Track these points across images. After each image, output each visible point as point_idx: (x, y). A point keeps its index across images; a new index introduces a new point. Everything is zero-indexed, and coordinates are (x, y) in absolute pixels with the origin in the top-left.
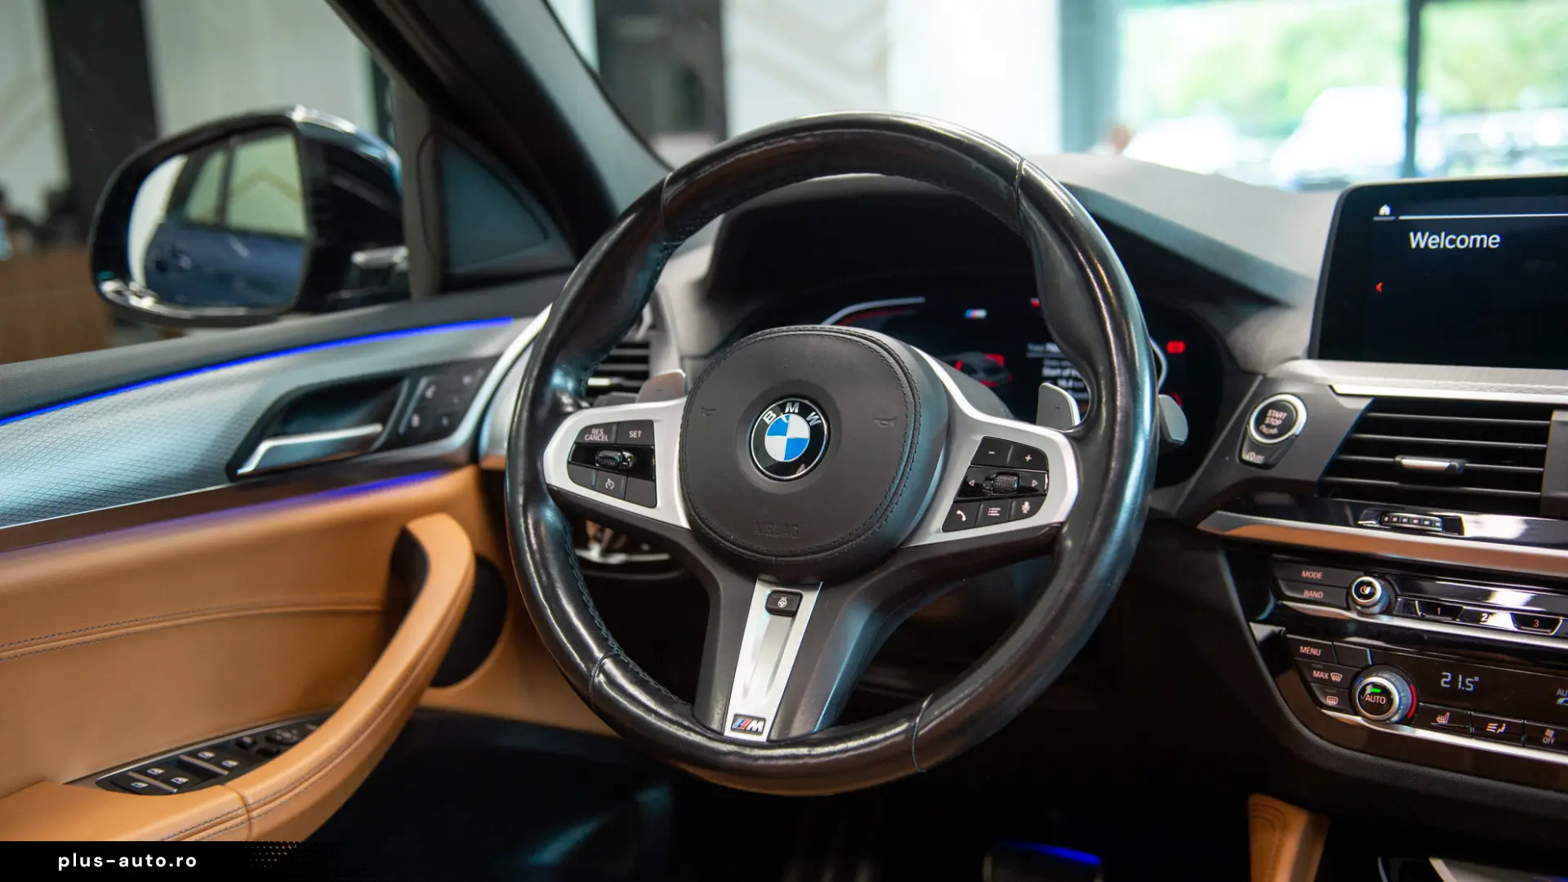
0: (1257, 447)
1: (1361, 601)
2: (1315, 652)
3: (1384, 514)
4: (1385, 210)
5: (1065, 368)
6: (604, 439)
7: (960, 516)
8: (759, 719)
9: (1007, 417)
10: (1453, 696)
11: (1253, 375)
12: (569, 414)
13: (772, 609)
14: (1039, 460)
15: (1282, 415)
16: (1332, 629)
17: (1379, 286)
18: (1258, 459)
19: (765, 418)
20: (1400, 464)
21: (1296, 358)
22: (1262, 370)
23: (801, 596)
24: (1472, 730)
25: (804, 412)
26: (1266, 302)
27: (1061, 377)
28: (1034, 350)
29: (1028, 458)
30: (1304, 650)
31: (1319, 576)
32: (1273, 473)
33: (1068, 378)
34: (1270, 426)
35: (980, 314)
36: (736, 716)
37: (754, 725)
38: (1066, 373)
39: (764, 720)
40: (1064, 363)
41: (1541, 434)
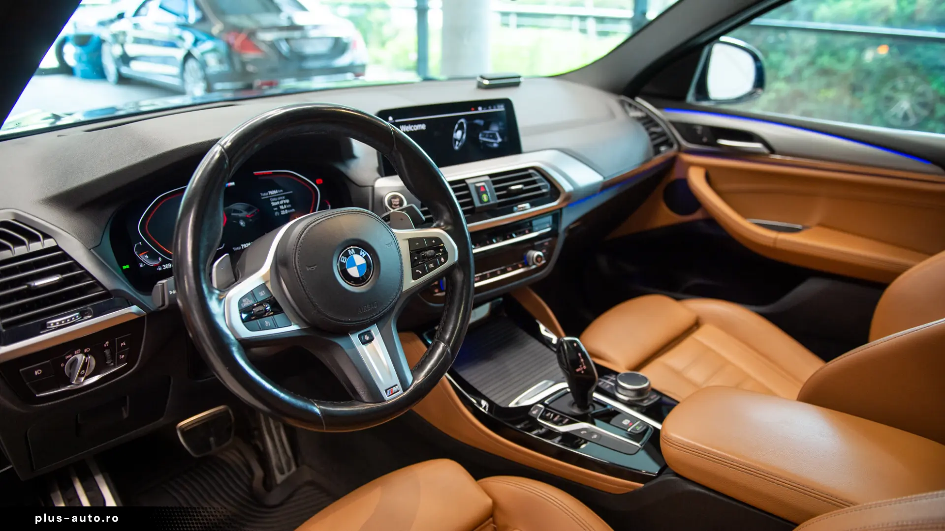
4: (391, 118)
5: (280, 200)
6: (251, 302)
7: (419, 272)
8: (395, 386)
13: (365, 343)
14: (438, 242)
15: (397, 200)
23: (371, 331)
25: (357, 252)
27: (281, 205)
28: (264, 195)
29: (434, 242)
33: (283, 204)
34: (395, 205)
35: (233, 184)
36: (386, 391)
37: (395, 389)
38: (281, 202)
39: (396, 385)
40: (279, 198)
41: (466, 188)
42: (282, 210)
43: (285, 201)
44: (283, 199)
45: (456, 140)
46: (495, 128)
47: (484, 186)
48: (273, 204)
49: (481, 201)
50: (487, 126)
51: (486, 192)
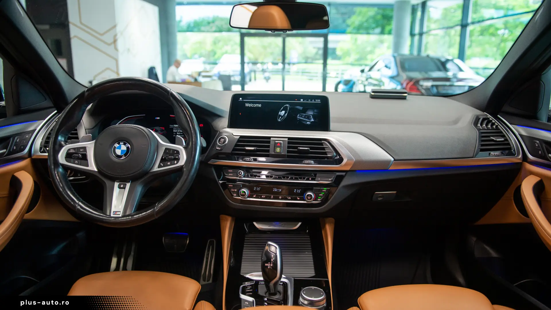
0: (219, 146)
1: (239, 175)
2: (232, 186)
3: (243, 158)
4: (241, 99)
5: (178, 130)
6: (74, 151)
7: (161, 165)
9: (169, 143)
10: (256, 191)
11: (218, 131)
12: (64, 146)
13: (120, 187)
14: (178, 152)
16: (234, 181)
17: (240, 114)
18: (219, 149)
19: (115, 146)
20: (245, 149)
21: (226, 128)
22: (219, 130)
23: (126, 184)
24: (260, 197)
25: (125, 144)
26: (219, 116)
27: (178, 132)
28: (171, 126)
29: (175, 152)
30: (230, 186)
31: (232, 171)
32: (222, 151)
33: (179, 132)
34: (221, 142)
35: (159, 118)
36: (114, 212)
37: (118, 213)
38: (178, 131)
39: (120, 212)
40: (178, 129)
41: (269, 142)
42: (178, 134)
43: (180, 131)
44: (180, 130)
45: (280, 116)
46: (310, 113)
47: (281, 143)
48: (174, 131)
49: (274, 151)
50: (304, 111)
51: (280, 147)
